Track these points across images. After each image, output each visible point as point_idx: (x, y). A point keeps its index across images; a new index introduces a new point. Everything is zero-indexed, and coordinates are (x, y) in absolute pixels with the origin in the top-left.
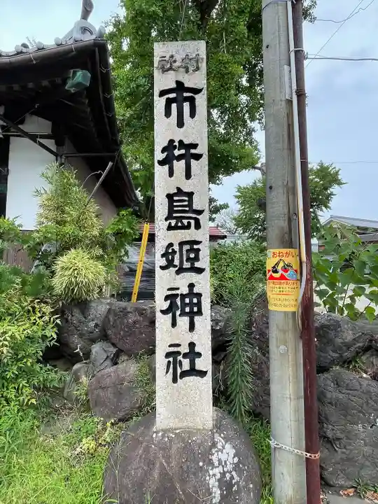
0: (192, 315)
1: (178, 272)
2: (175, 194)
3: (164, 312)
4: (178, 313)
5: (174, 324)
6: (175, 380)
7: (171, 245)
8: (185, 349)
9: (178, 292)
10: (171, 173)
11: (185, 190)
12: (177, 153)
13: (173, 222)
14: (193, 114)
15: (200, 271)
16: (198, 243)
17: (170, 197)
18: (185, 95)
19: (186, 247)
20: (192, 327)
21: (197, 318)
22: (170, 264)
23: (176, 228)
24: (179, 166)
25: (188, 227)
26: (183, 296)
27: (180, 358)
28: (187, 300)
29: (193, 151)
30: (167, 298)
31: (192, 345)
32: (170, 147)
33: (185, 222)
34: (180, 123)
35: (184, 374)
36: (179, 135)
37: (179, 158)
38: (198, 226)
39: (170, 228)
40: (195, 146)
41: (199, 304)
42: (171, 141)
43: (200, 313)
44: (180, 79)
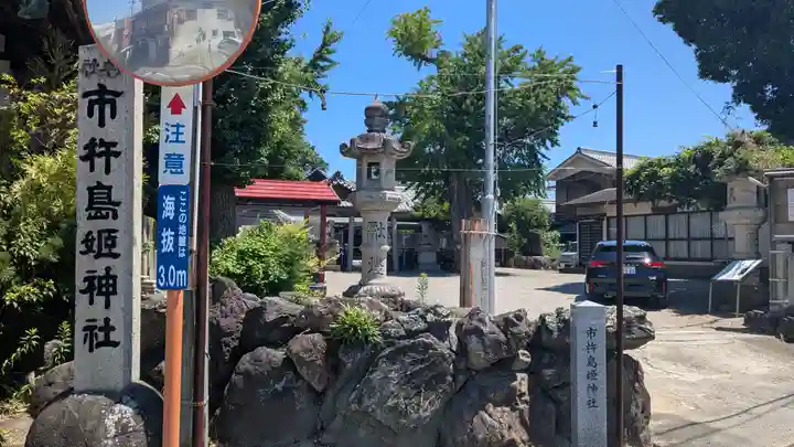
0: (107, 295)
1: (96, 257)
2: (95, 188)
3: (82, 292)
4: (95, 292)
5: (91, 302)
6: (91, 350)
7: (90, 233)
8: (101, 323)
9: (96, 274)
10: (92, 169)
11: (105, 183)
12: (98, 150)
13: (93, 213)
14: (113, 115)
15: (116, 256)
16: (115, 231)
17: (90, 190)
18: (107, 97)
19: (105, 235)
20: (107, 305)
21: (111, 297)
22: (89, 250)
23: (96, 217)
24: (100, 162)
25: (106, 217)
26: (100, 278)
27: (96, 331)
28: (104, 282)
29: (113, 149)
30: (86, 279)
31: (107, 320)
32: (91, 145)
33: (104, 212)
34: (102, 123)
35: (99, 345)
36: (100, 134)
37: (100, 155)
38: (115, 217)
39: (90, 218)
40: (115, 144)
41: (114, 285)
42: (93, 140)
43: (115, 293)
44: (102, 82)
